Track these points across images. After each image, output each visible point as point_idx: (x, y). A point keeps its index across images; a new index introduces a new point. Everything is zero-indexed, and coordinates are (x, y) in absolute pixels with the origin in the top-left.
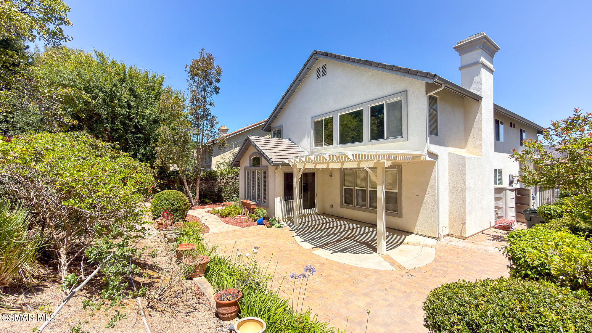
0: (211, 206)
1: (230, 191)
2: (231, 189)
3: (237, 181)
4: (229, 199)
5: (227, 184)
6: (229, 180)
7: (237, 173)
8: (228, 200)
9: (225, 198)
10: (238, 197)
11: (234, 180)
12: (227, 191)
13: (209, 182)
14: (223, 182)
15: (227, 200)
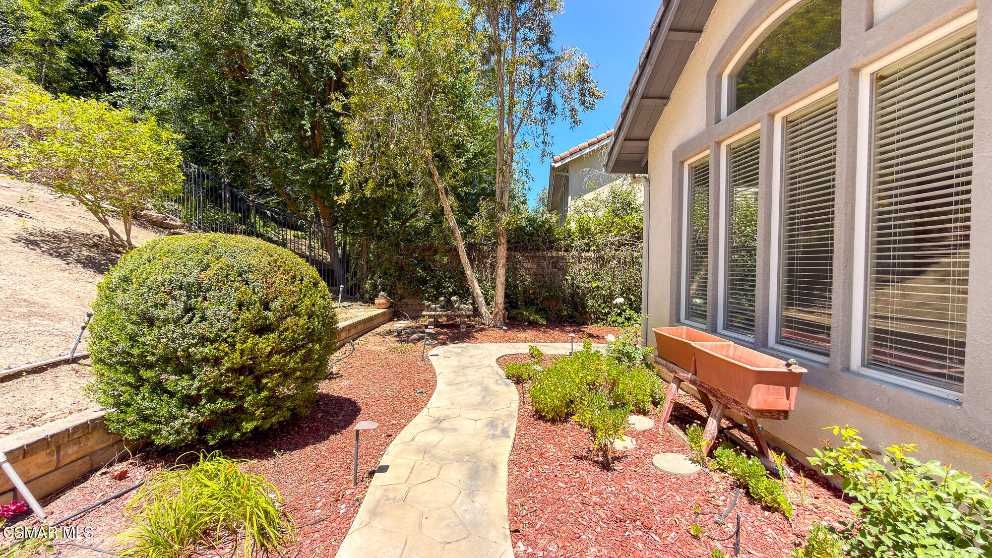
0: (546, 335)
1: (610, 288)
2: (613, 280)
3: (635, 254)
4: (606, 314)
5: (602, 265)
6: (608, 253)
7: (636, 227)
8: (603, 320)
9: (594, 313)
10: (638, 310)
11: (624, 253)
12: (602, 288)
13: (544, 258)
14: (588, 259)
15: (601, 318)
